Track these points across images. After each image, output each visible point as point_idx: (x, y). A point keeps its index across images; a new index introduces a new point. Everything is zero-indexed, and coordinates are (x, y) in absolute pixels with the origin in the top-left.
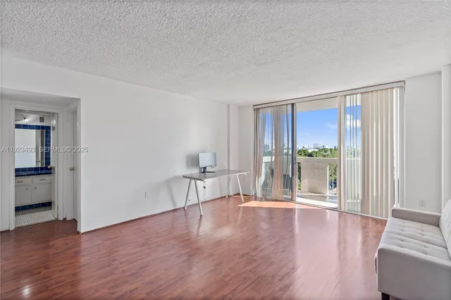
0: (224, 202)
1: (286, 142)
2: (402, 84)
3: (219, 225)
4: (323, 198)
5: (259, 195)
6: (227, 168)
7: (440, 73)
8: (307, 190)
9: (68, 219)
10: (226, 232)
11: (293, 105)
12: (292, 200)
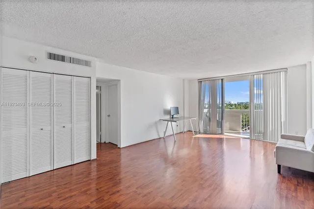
0: (182, 135)
1: (219, 101)
2: (285, 70)
3: (179, 148)
4: (239, 133)
5: (202, 131)
6: (183, 116)
7: (305, 65)
8: (228, 129)
9: (107, 142)
10: (185, 152)
11: (222, 79)
12: (222, 134)
